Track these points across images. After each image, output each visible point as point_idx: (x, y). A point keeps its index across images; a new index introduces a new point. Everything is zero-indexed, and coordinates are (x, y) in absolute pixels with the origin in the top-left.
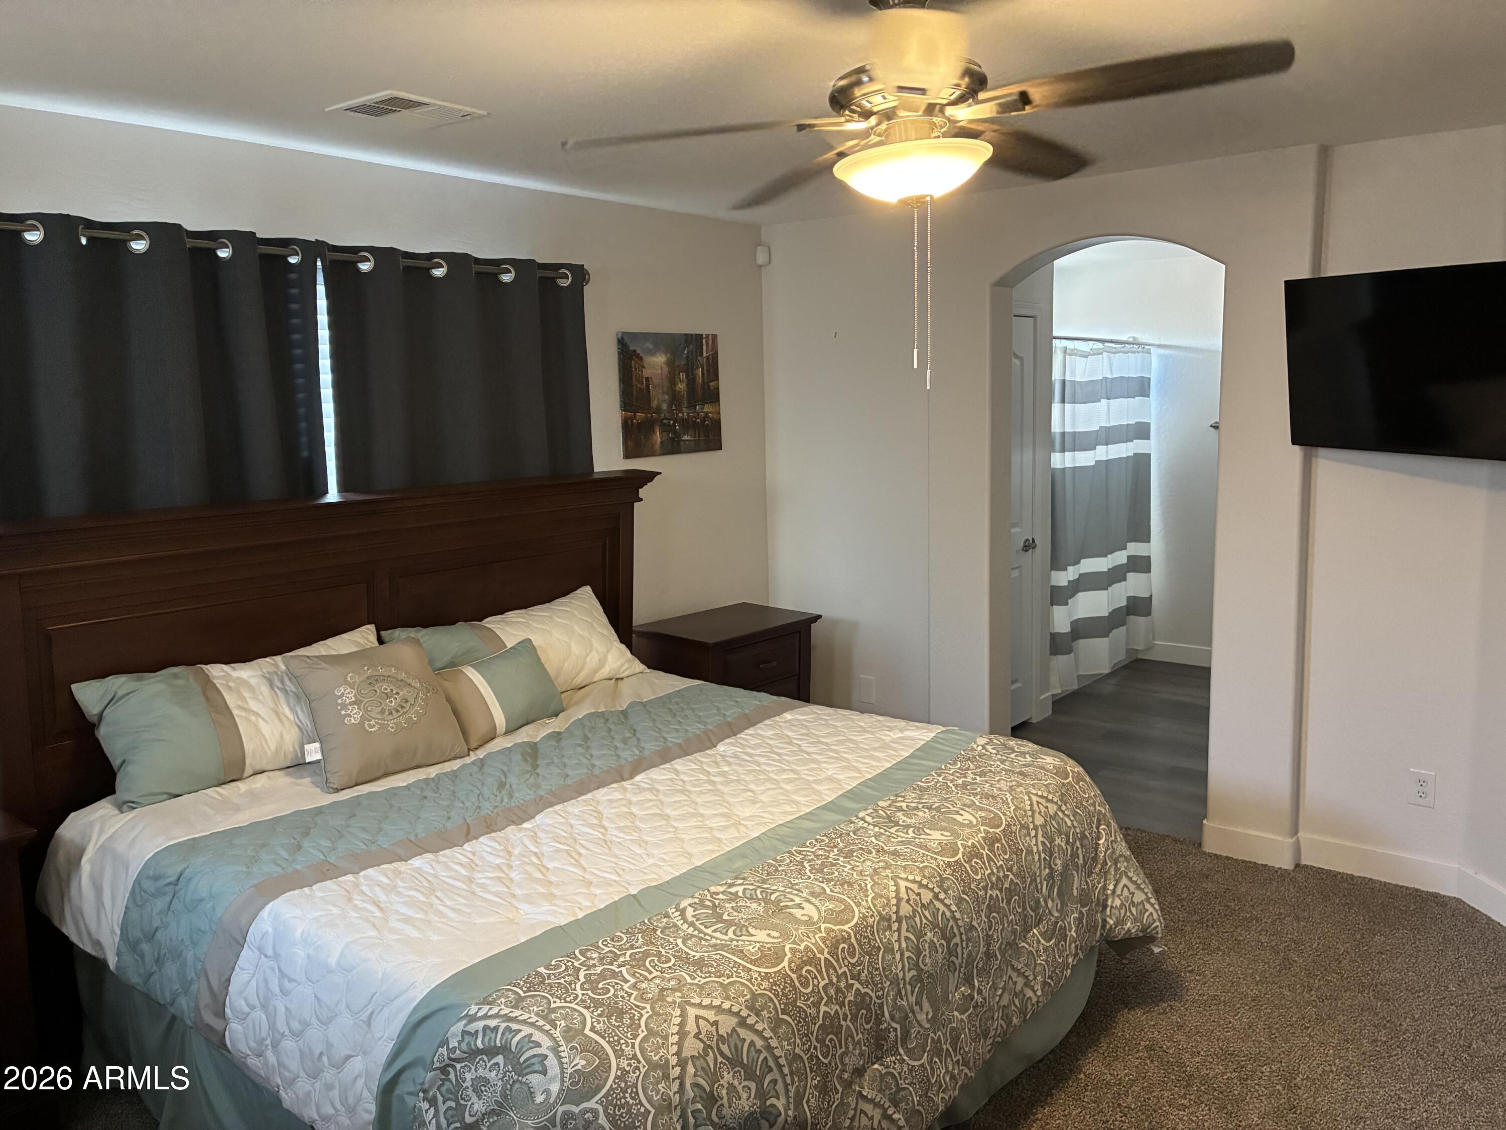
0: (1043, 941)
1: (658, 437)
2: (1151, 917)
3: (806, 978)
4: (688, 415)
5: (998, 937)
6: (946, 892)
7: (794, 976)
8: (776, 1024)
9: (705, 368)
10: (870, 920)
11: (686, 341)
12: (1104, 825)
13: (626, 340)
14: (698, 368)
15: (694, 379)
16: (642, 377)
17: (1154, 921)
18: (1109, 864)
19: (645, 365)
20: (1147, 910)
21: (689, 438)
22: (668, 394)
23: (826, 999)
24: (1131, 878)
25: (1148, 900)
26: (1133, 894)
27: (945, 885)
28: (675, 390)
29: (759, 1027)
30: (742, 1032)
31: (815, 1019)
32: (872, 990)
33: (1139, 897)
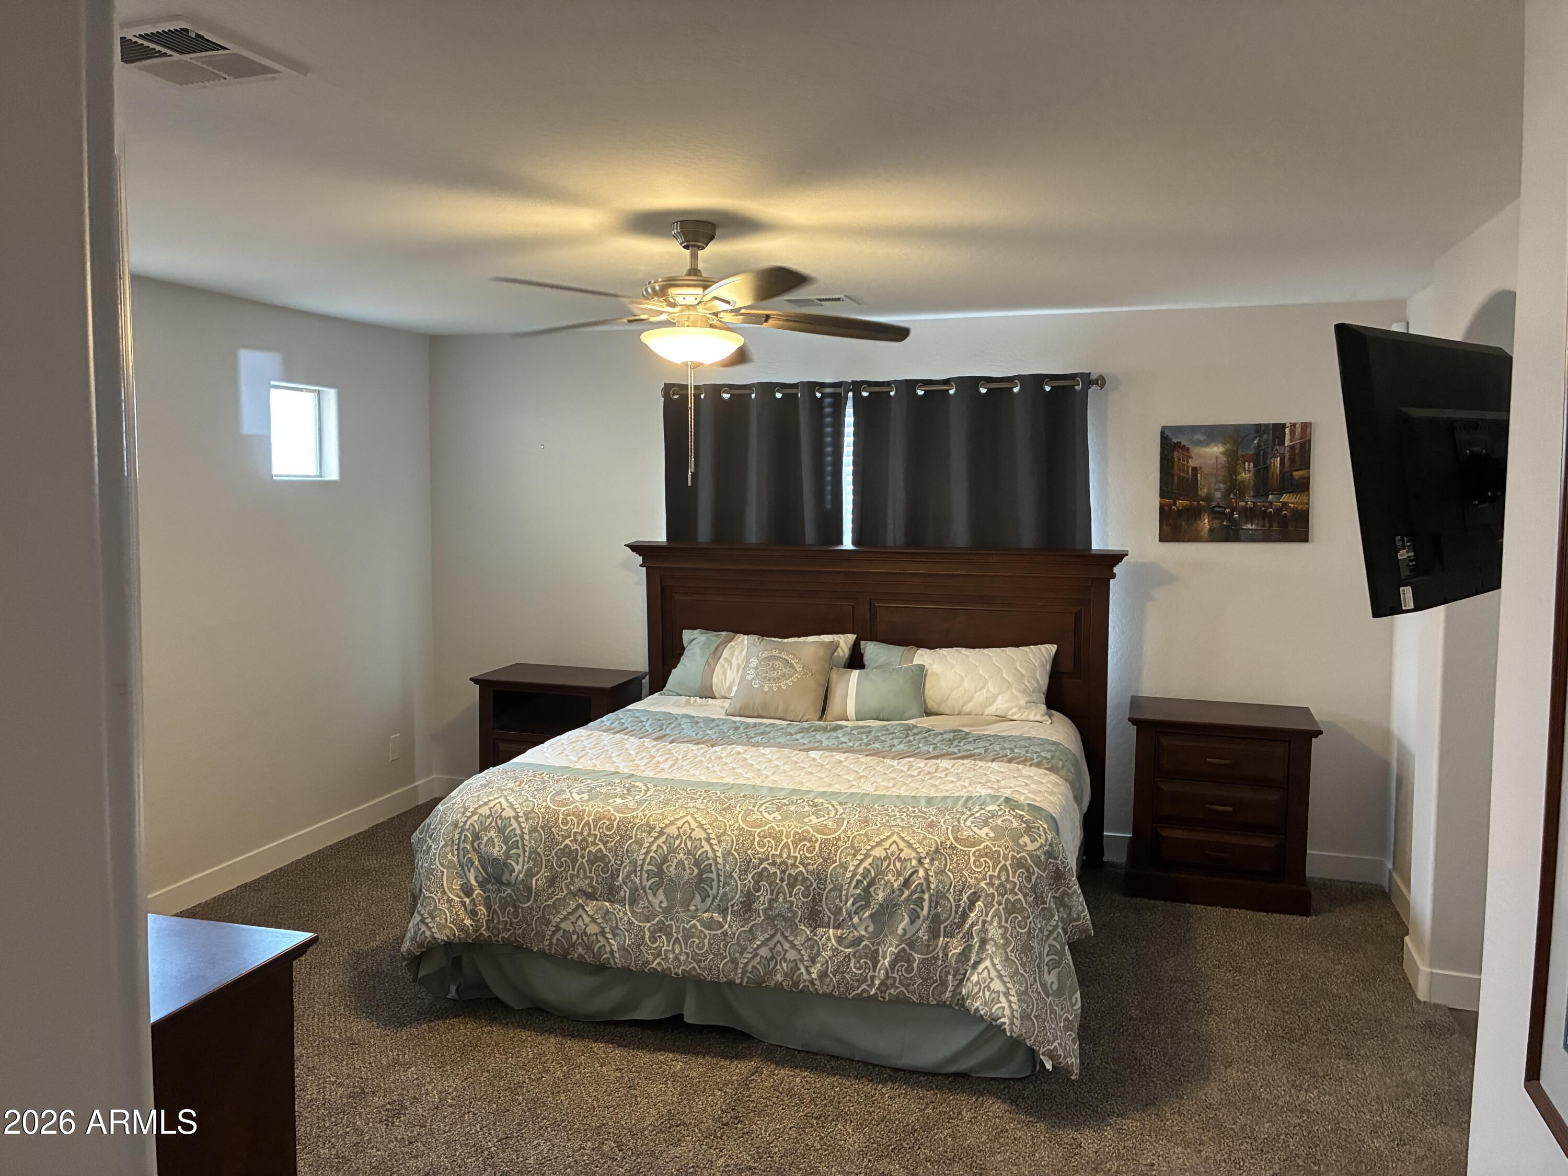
0: (833, 941)
1: (1205, 523)
2: (1001, 1010)
3: (568, 822)
4: (1254, 503)
5: (764, 901)
6: (719, 842)
7: (561, 816)
8: (533, 830)
9: (1287, 457)
10: (637, 821)
11: (1257, 431)
12: (983, 902)
13: (1167, 433)
14: (1275, 456)
15: (1267, 469)
16: (1188, 467)
17: (1004, 1016)
18: (976, 939)
19: (1192, 454)
20: (1000, 1002)
21: (1254, 527)
22: (1224, 483)
23: (572, 838)
24: (995, 965)
25: (1007, 994)
26: (992, 980)
27: (722, 838)
28: (1236, 480)
29: (523, 825)
30: (513, 821)
31: (558, 843)
32: (613, 857)
33: (997, 985)
